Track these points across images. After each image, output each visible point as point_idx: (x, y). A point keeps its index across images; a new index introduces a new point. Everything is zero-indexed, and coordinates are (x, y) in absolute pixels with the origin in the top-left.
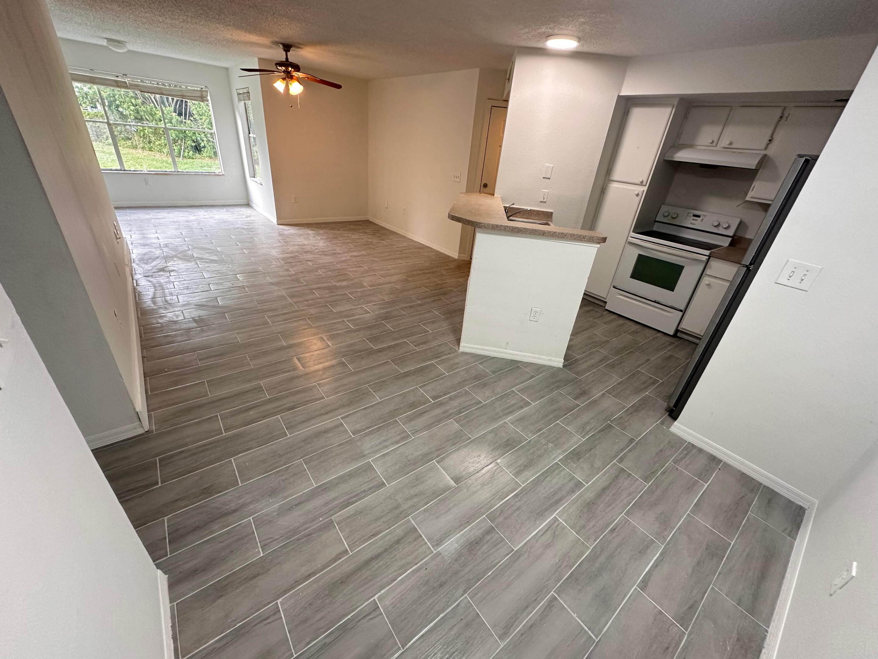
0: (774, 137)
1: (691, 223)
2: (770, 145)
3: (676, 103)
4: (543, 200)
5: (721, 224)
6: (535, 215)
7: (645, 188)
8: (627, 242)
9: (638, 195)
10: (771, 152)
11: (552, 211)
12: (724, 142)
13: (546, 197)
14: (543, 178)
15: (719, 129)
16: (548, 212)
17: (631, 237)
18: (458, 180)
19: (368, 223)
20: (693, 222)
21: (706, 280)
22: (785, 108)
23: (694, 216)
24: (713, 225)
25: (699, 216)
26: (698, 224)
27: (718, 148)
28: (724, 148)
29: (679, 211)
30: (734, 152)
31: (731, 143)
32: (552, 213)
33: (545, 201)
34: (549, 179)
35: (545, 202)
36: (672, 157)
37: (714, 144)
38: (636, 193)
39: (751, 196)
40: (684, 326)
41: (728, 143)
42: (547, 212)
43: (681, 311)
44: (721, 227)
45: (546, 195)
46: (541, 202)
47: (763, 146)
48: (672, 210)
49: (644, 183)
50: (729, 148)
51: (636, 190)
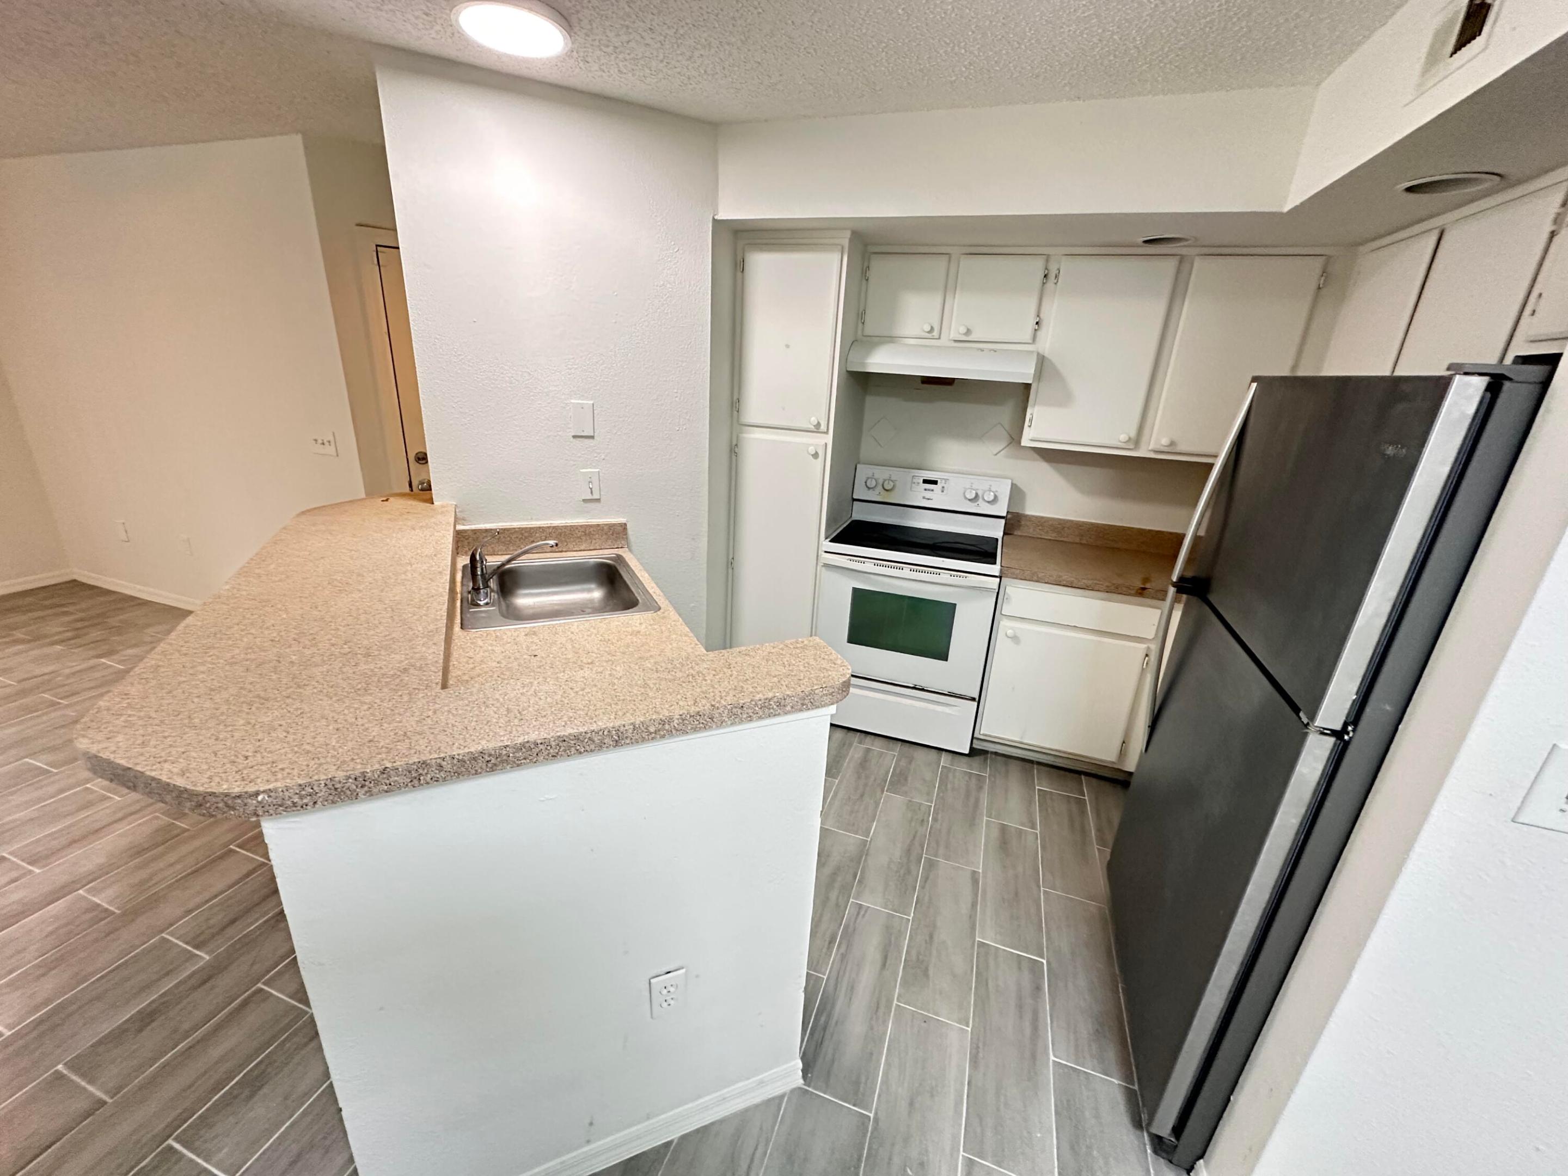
0: (1042, 316)
1: (924, 498)
2: (1039, 333)
3: (846, 243)
4: (589, 497)
5: (980, 493)
6: (580, 538)
7: (829, 439)
8: (820, 564)
9: (816, 455)
10: (1046, 344)
11: (622, 520)
12: (955, 330)
13: (595, 487)
14: (574, 437)
15: (939, 300)
16: (614, 525)
17: (826, 552)
18: (331, 450)
19: (75, 587)
20: (928, 494)
21: (1005, 626)
22: (1048, 258)
23: (925, 481)
24: (966, 498)
25: (935, 482)
26: (937, 498)
27: (944, 341)
28: (955, 341)
29: (896, 473)
30: (982, 350)
31: (968, 332)
32: (624, 526)
33: (596, 496)
34: (592, 437)
35: (598, 500)
36: (864, 364)
37: (936, 334)
38: (812, 450)
39: (1031, 437)
40: (985, 730)
41: (963, 330)
42: (611, 526)
43: (973, 699)
44: (981, 500)
45: (595, 480)
46: (584, 501)
47: (1028, 337)
48: (881, 473)
49: (823, 428)
50: (965, 341)
51: (812, 445)
